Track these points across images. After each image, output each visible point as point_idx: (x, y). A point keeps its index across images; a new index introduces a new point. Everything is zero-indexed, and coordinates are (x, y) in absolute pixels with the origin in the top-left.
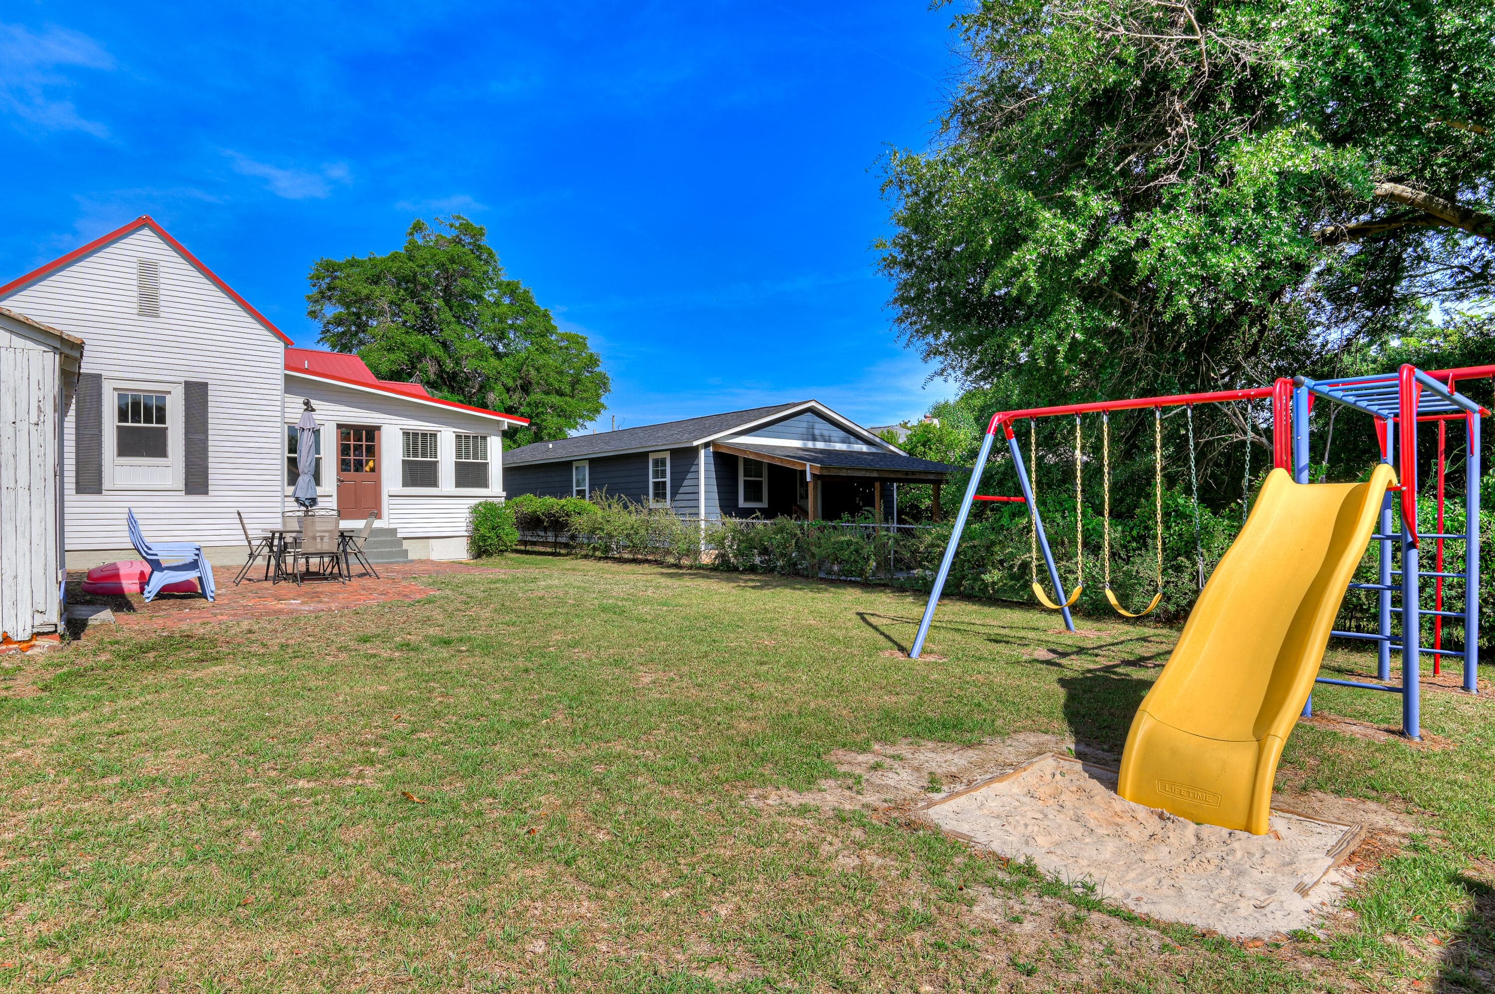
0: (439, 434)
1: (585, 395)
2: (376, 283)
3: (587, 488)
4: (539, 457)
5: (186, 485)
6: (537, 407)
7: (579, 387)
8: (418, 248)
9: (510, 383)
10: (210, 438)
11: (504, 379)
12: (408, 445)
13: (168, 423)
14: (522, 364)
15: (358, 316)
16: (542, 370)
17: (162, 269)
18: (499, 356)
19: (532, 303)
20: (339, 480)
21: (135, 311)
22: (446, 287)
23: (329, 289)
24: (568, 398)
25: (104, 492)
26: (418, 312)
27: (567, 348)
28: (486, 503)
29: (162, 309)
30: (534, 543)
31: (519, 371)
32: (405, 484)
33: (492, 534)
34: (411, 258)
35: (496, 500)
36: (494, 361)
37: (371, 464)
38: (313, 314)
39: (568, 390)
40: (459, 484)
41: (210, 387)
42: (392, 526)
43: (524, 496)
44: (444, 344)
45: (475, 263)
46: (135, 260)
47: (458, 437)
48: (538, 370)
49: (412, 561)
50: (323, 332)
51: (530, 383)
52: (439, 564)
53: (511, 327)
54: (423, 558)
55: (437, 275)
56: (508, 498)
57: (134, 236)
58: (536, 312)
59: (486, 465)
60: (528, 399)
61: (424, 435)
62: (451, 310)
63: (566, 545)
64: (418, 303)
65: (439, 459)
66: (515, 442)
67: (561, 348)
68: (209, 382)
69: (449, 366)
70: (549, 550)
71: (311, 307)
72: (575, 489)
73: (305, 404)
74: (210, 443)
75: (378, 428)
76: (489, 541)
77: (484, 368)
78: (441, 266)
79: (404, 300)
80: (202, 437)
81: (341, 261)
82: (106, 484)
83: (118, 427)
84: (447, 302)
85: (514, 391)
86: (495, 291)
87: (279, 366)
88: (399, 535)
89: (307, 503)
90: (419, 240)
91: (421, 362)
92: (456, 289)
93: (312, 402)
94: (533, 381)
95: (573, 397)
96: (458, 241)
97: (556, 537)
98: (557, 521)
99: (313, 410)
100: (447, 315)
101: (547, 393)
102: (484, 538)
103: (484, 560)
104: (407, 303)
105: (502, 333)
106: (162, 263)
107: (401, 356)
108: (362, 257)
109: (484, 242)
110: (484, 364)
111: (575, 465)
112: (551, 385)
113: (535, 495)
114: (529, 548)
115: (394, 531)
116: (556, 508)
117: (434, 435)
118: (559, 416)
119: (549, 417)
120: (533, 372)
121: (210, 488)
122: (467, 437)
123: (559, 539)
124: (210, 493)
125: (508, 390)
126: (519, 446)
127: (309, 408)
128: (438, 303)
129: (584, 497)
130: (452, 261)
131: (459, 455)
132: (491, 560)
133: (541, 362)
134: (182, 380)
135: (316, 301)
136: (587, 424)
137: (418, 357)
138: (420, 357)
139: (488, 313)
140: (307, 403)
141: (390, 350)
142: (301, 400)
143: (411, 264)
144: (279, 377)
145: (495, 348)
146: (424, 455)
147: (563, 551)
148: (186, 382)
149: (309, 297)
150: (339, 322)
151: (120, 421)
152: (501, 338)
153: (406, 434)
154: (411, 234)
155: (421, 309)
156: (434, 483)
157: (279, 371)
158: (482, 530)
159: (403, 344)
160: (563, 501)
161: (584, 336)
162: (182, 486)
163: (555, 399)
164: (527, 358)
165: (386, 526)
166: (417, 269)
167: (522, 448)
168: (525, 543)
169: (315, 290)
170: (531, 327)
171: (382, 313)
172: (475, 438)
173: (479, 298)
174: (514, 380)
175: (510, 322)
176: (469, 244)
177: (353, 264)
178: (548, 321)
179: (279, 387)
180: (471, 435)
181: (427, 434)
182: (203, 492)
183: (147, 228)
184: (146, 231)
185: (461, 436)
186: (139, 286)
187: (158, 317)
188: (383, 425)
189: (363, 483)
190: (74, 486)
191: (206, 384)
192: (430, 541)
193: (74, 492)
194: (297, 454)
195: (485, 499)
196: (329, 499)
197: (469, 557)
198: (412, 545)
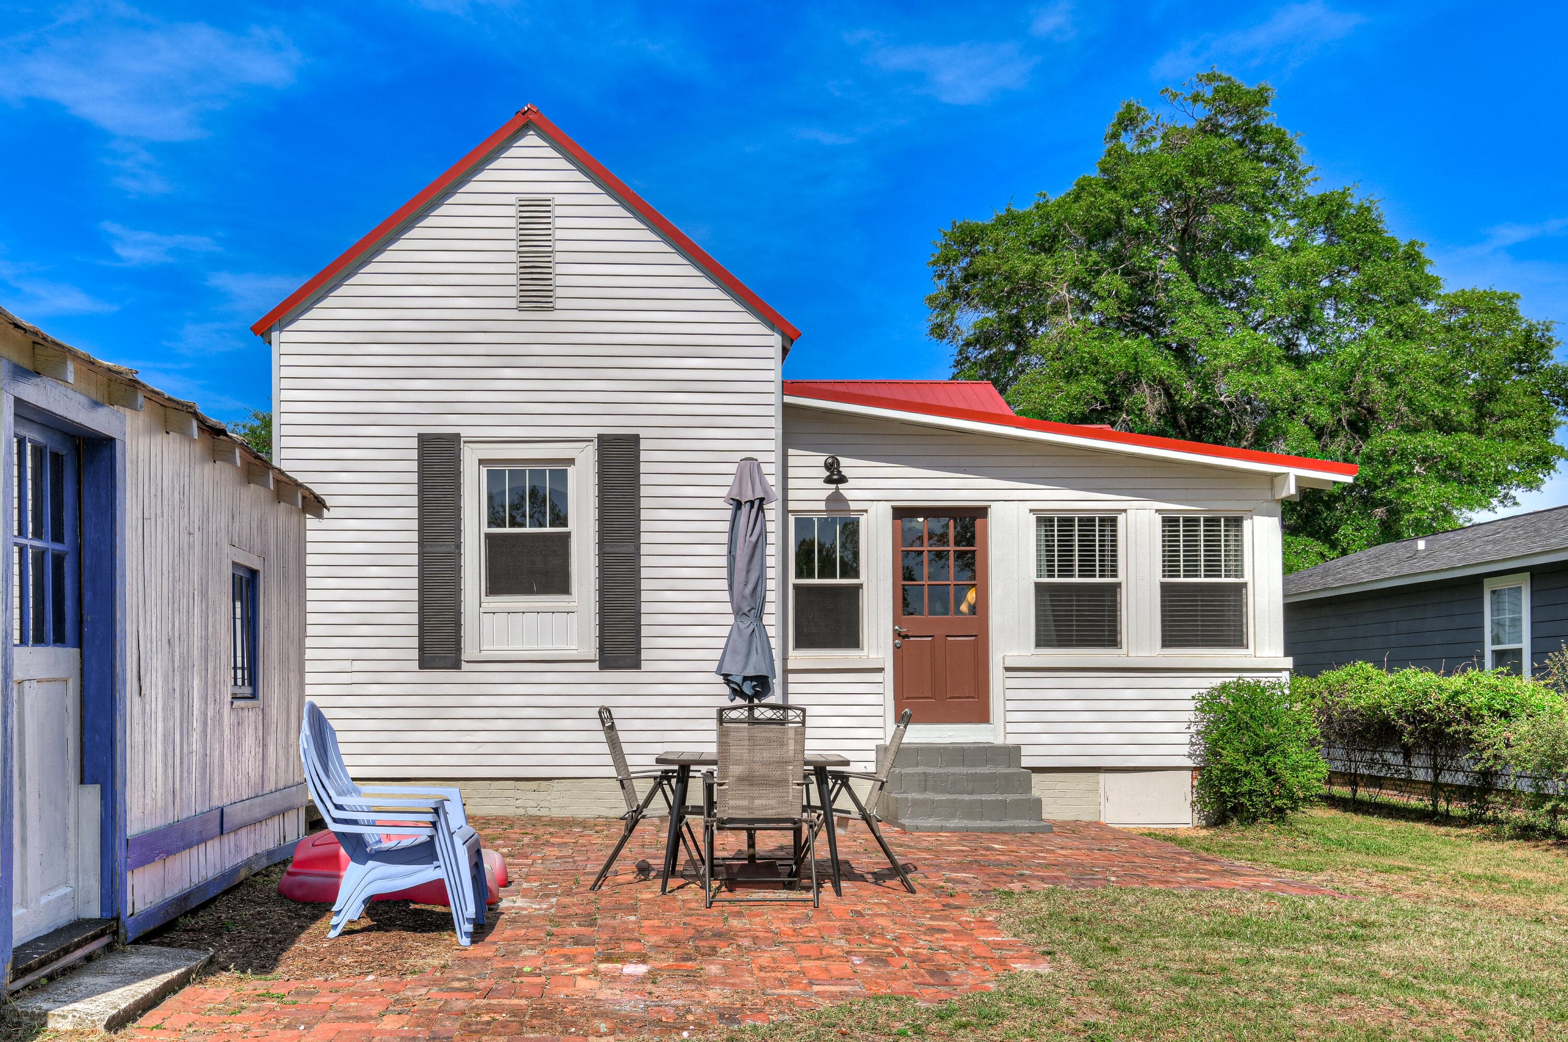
0: (1121, 518)
1: (1510, 424)
2: (1049, 251)
3: (1526, 645)
4: (1391, 572)
5: (601, 649)
6: (1387, 462)
7: (1497, 407)
8: (1128, 159)
9: (1324, 416)
10: (644, 549)
11: (1310, 409)
12: (1050, 550)
13: (572, 526)
14: (1352, 372)
15: (1016, 321)
16: (1401, 378)
17: (559, 211)
18: (1299, 362)
19: (1376, 232)
20: (898, 635)
21: (513, 303)
22: (1184, 231)
23: (966, 280)
24: (1465, 436)
25: (465, 666)
26: (1125, 290)
27: (1464, 327)
28: (1239, 687)
29: (559, 292)
30: (1376, 782)
31: (1345, 388)
32: (1042, 641)
33: (1254, 767)
34: (1111, 186)
35: (1265, 679)
36: (1284, 372)
37: (971, 596)
38: (939, 331)
39: (1466, 415)
40: (1170, 639)
41: (643, 444)
42: (1011, 740)
43: (1350, 669)
44: (1182, 352)
45: (1245, 167)
46: (512, 199)
47: (1170, 522)
48: (1389, 379)
49: (1049, 828)
50: (958, 363)
51: (1371, 412)
52: (1119, 835)
53: (1327, 293)
54: (1086, 818)
55: (1168, 212)
56: (1298, 670)
57: (512, 152)
58: (1389, 250)
59: (1240, 588)
60: (1365, 449)
61: (1087, 522)
62: (1194, 278)
63: (1464, 793)
64: (1126, 273)
65: (1121, 578)
66: (1333, 545)
67: (1449, 329)
68: (642, 433)
69: (1190, 394)
70: (1414, 802)
71: (934, 317)
72: (1489, 648)
73: (828, 467)
74: (644, 561)
75: (981, 512)
76: (1246, 786)
77: (1261, 388)
78: (1172, 187)
79: (1098, 273)
80: (629, 548)
81: (987, 220)
82: (468, 652)
83: (488, 536)
84: (1186, 263)
85: (1333, 435)
86: (1292, 223)
87: (772, 387)
88: (1026, 762)
89: (747, 689)
90: (1128, 142)
91: (1131, 392)
92: (1205, 233)
93: (843, 461)
94: (1379, 407)
95: (1479, 432)
96: (1211, 129)
97: (1437, 770)
98: (1439, 734)
99: (843, 479)
100: (1187, 290)
101: (1414, 430)
102: (1233, 776)
103: (1233, 834)
104: (1103, 278)
105: (1307, 309)
106: (559, 199)
107: (1091, 385)
108: (1023, 207)
109: (1269, 118)
110: (1264, 379)
111: (1489, 586)
112: (1423, 409)
113: (1379, 664)
114: (1363, 793)
115: (1013, 753)
116: (1437, 699)
117: (1109, 522)
118: (1444, 479)
119: (1417, 483)
120: (1378, 388)
121: (644, 655)
122: (1191, 522)
123: (1446, 778)
124: (645, 666)
125: (1319, 433)
126: (1344, 552)
127: (835, 477)
128: (1168, 264)
129: (1517, 670)
130: (1195, 171)
131: (1170, 567)
132: (1250, 833)
133: (1399, 359)
134: (593, 433)
135: (945, 307)
136: (1518, 493)
137: (1124, 383)
138: (1130, 381)
139: (1273, 269)
140: (832, 467)
141: (1070, 375)
142: (820, 459)
143: (1111, 195)
144: (771, 411)
145: (1290, 345)
146: (1086, 570)
147: (1457, 809)
148: (600, 437)
149: (931, 300)
150: (983, 339)
151: (491, 524)
152: (1304, 322)
153: (1045, 521)
154: (1115, 136)
155: (1133, 286)
156: (1110, 639)
157: (772, 399)
158: (1229, 756)
159: (1095, 362)
160: (1457, 681)
161: (1510, 290)
162: (592, 651)
163: (1434, 441)
164: (1364, 357)
165: (999, 740)
166: (1123, 203)
167: (1351, 556)
168: (1353, 780)
169: (943, 284)
170: (1373, 286)
171: (1059, 309)
172: (1212, 522)
173: (1254, 244)
174: (1334, 408)
175: (1325, 283)
176: (1234, 129)
177: (1010, 220)
178: (1419, 269)
179: (771, 434)
180: (1202, 517)
181: (1093, 520)
182: (633, 662)
183: (531, 132)
184: (531, 139)
185: (1177, 520)
186: (519, 252)
187: (553, 309)
188: (993, 504)
189: (949, 639)
190: (415, 654)
191: (636, 439)
192: (1102, 776)
193: (415, 665)
194: (814, 577)
195: (1237, 675)
196: (877, 677)
197: (1196, 822)
198: (1060, 786)
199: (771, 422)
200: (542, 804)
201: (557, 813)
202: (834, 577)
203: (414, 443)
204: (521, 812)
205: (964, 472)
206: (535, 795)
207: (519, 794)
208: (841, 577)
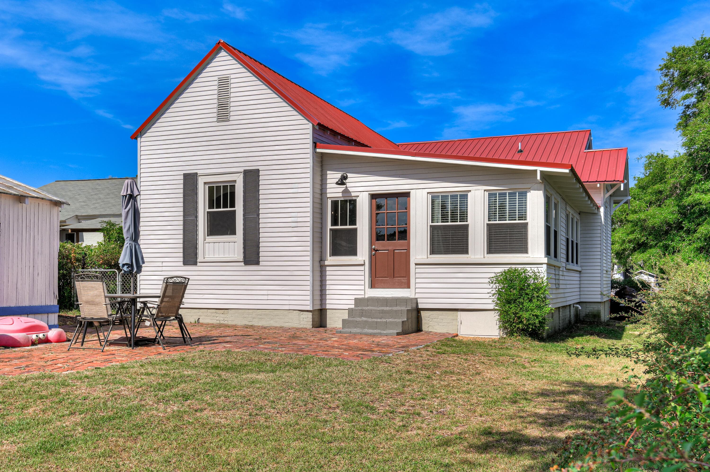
0: (470, 195)
5: (245, 257)
10: (261, 216)
12: (436, 209)
13: (236, 208)
17: (232, 81)
20: (373, 250)
21: (215, 119)
25: (199, 264)
29: (231, 114)
32: (433, 252)
40: (491, 250)
41: (261, 173)
42: (416, 296)
46: (216, 78)
47: (491, 195)
54: (451, 332)
57: (216, 60)
59: (525, 225)
61: (454, 197)
65: (469, 222)
68: (260, 168)
74: (260, 221)
75: (407, 195)
80: (255, 216)
82: (200, 258)
83: (208, 212)
87: (309, 146)
88: (421, 306)
93: (347, 175)
99: (343, 183)
106: (232, 76)
115: (414, 301)
117: (464, 196)
121: (261, 259)
122: (502, 195)
124: (261, 263)
127: (340, 182)
131: (492, 216)
134: (242, 170)
142: (340, 175)
144: (309, 156)
146: (454, 219)
148: (244, 171)
151: (209, 208)
153: (435, 198)
156: (465, 250)
157: (309, 151)
162: (241, 258)
165: (412, 296)
172: (513, 195)
179: (308, 165)
180: (507, 192)
181: (457, 196)
182: (257, 262)
183: (223, 51)
184: (223, 53)
185: (496, 194)
186: (218, 99)
187: (229, 121)
188: (411, 191)
189: (396, 251)
190: (181, 259)
191: (258, 171)
192: (459, 313)
193: (181, 264)
194: (338, 226)
195: (510, 266)
196: (362, 268)
197: (501, 335)
198: (440, 317)
199: (308, 161)
200: (225, 319)
201: (230, 323)
202: (346, 225)
203: (182, 177)
204: (218, 322)
205: (399, 177)
206: (223, 315)
207: (217, 315)
208: (349, 225)
